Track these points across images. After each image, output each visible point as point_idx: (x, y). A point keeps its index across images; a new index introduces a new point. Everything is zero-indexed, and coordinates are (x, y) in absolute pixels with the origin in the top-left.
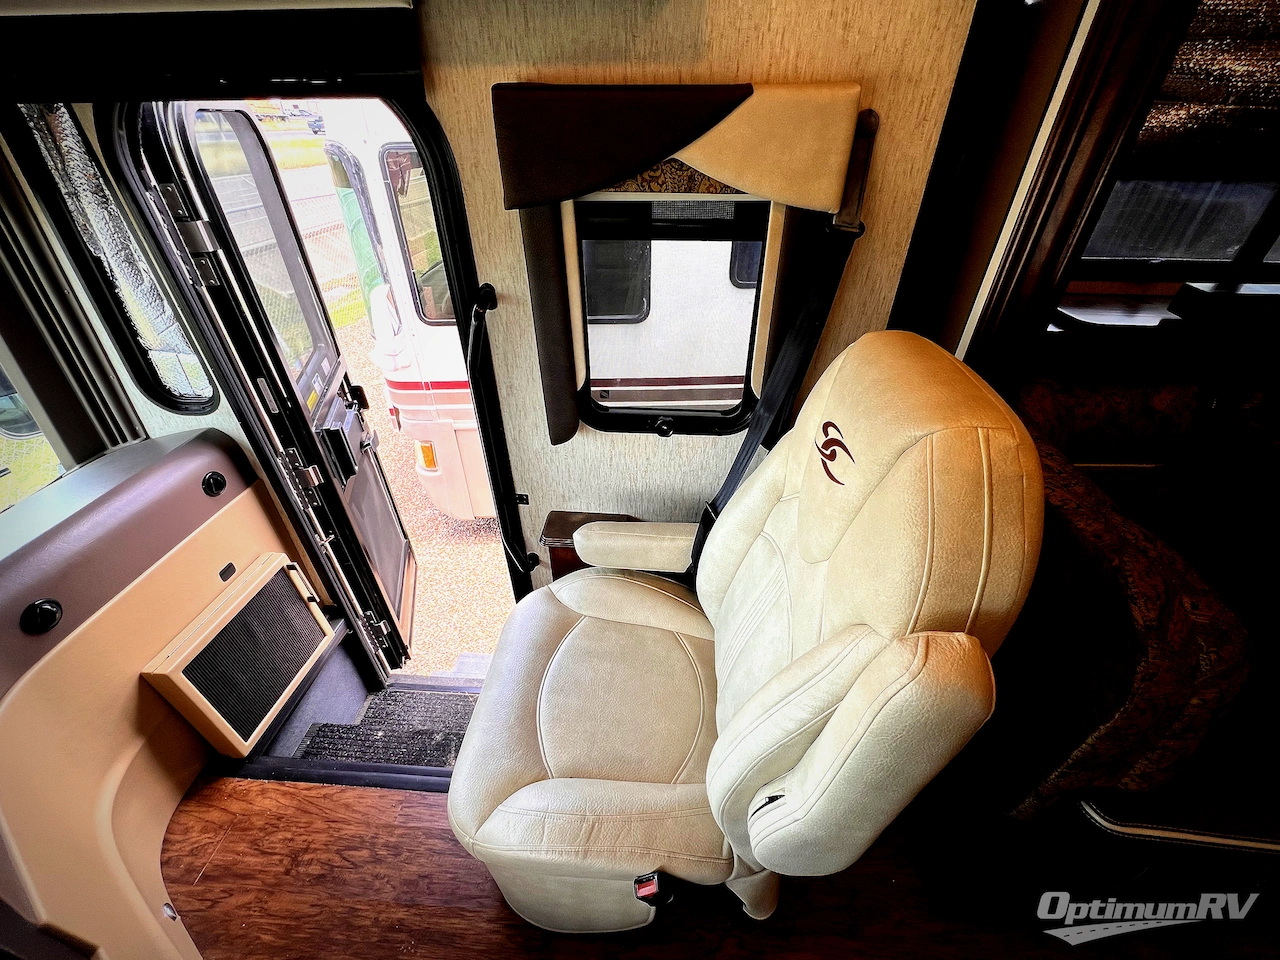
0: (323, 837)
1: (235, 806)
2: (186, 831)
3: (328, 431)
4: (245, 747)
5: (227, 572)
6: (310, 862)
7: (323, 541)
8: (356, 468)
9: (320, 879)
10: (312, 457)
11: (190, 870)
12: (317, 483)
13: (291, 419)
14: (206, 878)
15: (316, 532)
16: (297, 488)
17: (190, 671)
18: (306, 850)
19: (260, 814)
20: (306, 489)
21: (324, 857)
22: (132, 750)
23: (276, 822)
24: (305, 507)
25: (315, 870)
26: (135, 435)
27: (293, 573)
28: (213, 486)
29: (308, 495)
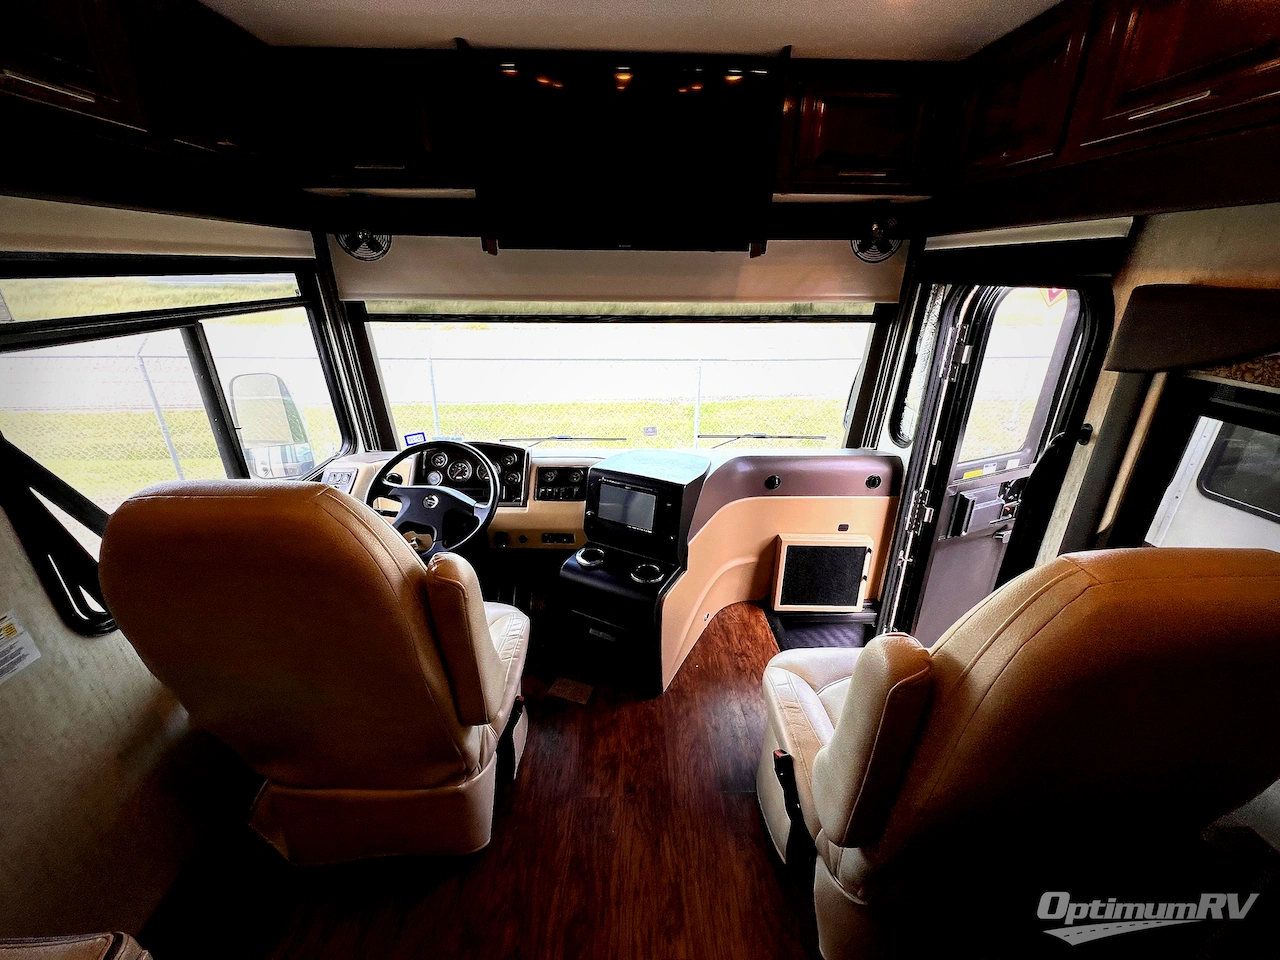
0: (755, 661)
1: (753, 621)
2: (736, 610)
3: (962, 496)
4: (779, 607)
5: (843, 528)
6: (743, 661)
7: (904, 558)
8: (964, 533)
9: (738, 668)
10: (936, 502)
11: (723, 620)
12: (926, 520)
13: (940, 473)
14: (722, 627)
15: (904, 549)
16: (913, 515)
17: (791, 549)
18: (747, 657)
19: (754, 631)
20: (918, 520)
21: (748, 665)
22: (752, 559)
23: (753, 639)
24: (910, 529)
25: (741, 665)
26: (872, 446)
27: (868, 555)
28: (872, 482)
29: (916, 524)
